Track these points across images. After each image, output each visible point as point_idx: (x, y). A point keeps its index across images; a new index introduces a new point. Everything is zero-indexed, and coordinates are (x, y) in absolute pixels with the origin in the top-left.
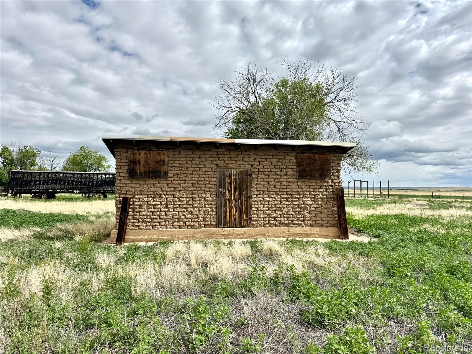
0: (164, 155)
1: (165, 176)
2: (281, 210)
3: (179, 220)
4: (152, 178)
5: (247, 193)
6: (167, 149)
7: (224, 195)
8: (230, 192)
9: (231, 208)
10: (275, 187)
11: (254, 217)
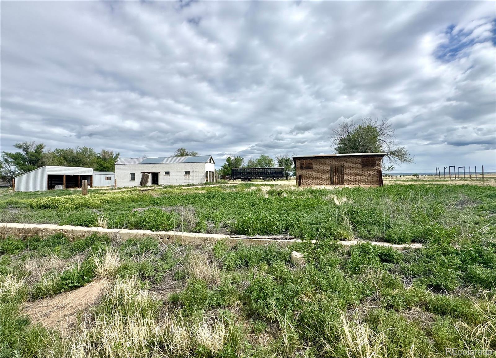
0: (312, 161)
1: (312, 168)
2: (355, 179)
3: (317, 182)
4: (308, 169)
5: (342, 173)
6: (313, 159)
7: (333, 174)
8: (335, 173)
9: (336, 179)
10: (353, 171)
11: (345, 182)
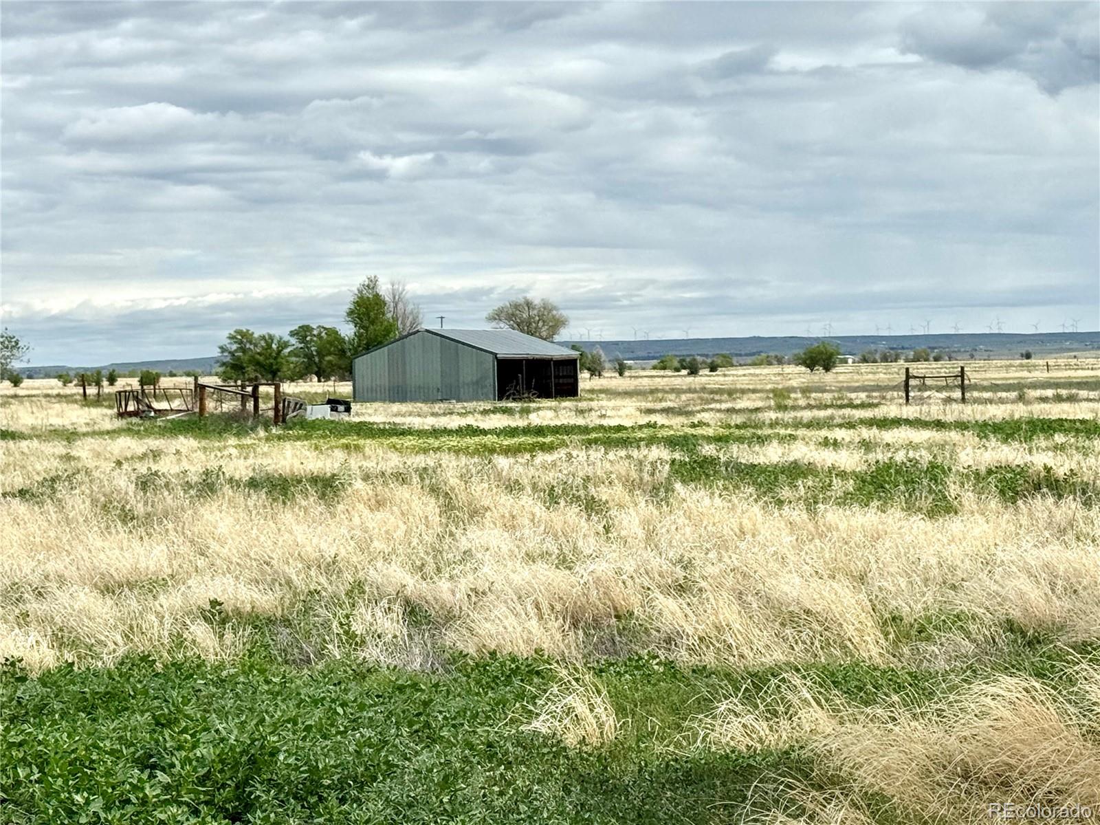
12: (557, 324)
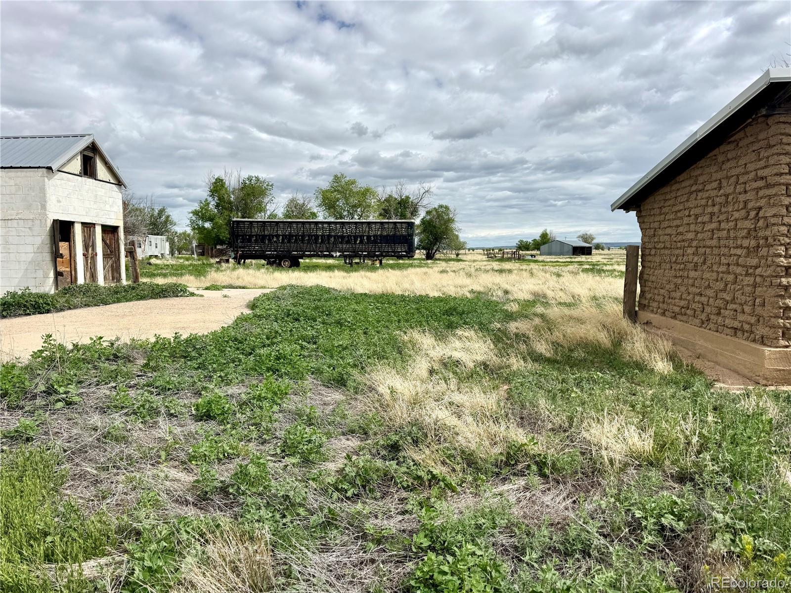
12: (593, 239)
